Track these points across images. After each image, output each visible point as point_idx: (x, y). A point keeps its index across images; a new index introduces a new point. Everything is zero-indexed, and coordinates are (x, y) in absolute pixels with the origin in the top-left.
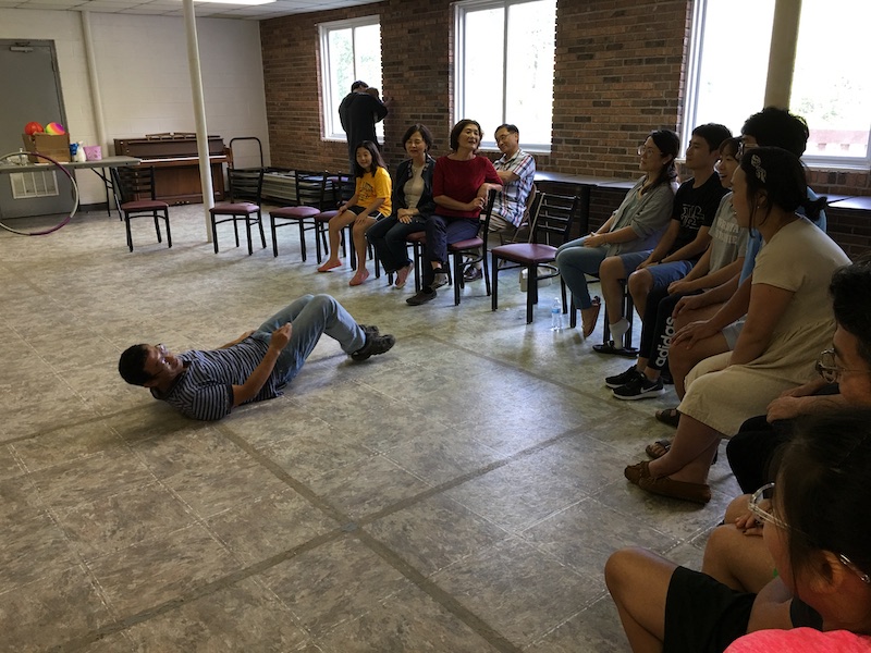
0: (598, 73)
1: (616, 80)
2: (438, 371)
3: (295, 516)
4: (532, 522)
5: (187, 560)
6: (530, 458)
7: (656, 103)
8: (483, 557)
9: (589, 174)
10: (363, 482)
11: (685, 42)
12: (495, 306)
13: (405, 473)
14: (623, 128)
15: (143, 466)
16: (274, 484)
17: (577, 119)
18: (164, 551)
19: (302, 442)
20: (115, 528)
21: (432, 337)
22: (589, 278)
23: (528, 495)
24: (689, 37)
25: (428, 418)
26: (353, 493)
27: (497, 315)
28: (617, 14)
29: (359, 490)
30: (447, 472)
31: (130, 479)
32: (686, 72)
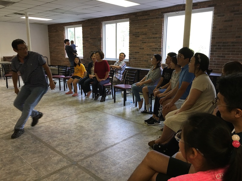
0: (141, 41)
1: (145, 43)
2: (99, 119)
3: (58, 161)
4: (127, 159)
5: (24, 175)
6: (126, 142)
7: (155, 49)
8: (113, 169)
9: (139, 67)
10: (78, 150)
11: (162, 33)
12: (115, 102)
13: (90, 147)
14: (147, 55)
15: (10, 149)
16: (51, 152)
17: (135, 53)
18: (17, 173)
19: (60, 140)
20: (2, 167)
21: (97, 110)
22: (140, 93)
23: (126, 151)
24: (163, 32)
25: (97, 132)
26: (75, 154)
27: (116, 104)
28: (145, 26)
29: (77, 152)
30: (102, 146)
31: (6, 152)
32: (163, 41)
